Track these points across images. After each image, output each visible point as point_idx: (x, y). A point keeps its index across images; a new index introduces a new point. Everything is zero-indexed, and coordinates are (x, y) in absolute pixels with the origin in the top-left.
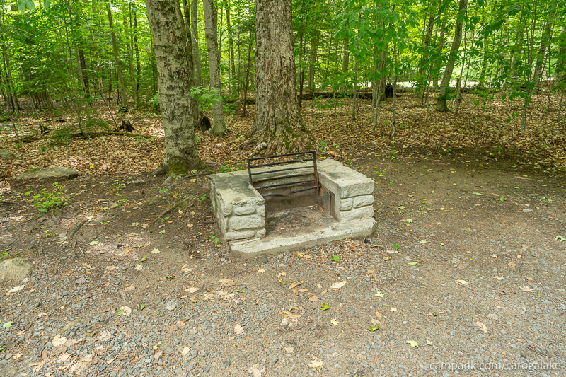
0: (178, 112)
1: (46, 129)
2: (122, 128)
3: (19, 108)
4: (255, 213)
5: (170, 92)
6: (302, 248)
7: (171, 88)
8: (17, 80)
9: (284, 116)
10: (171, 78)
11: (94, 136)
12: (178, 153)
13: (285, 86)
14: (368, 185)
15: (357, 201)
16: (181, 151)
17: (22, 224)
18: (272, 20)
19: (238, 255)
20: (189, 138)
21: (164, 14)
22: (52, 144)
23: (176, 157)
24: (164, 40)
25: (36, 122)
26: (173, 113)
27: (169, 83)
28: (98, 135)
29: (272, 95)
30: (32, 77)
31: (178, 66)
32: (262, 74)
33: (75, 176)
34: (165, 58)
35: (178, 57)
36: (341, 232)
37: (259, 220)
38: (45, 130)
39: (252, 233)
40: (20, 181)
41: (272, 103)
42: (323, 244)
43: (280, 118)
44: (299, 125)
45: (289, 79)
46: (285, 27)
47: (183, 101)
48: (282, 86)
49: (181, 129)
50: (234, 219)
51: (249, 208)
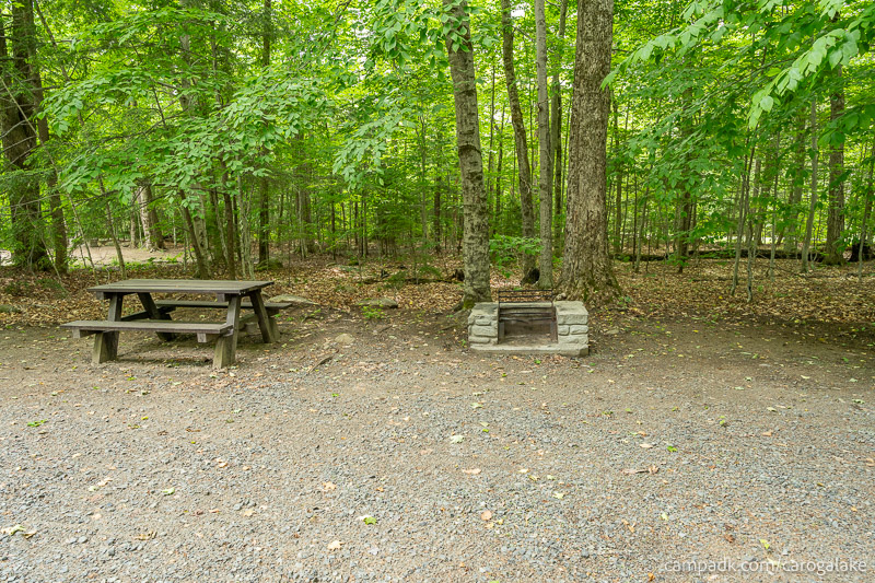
0: (475, 258)
1: (386, 273)
2: (454, 276)
3: (367, 254)
4: (490, 325)
5: (471, 241)
6: (519, 354)
7: (472, 238)
8: (372, 221)
9: (587, 268)
10: (473, 230)
11: (424, 281)
12: (472, 292)
13: (592, 239)
14: (582, 317)
15: (573, 329)
16: (475, 290)
17: (354, 324)
18: (581, 177)
19: (473, 352)
20: (482, 280)
21: (472, 182)
22: (388, 287)
23: (470, 295)
24: (471, 200)
25: (378, 267)
26: (471, 258)
27: (471, 234)
28: (429, 282)
29: (578, 248)
30: (384, 221)
31: (480, 220)
32: (570, 227)
33: (396, 307)
34: (470, 214)
35: (480, 214)
36: (554, 348)
37: (492, 331)
38: (384, 274)
39: (487, 339)
40: (357, 306)
41: (577, 255)
42: (536, 354)
43: (583, 270)
44: (604, 279)
45: (597, 232)
46: (594, 184)
47: (481, 249)
48: (588, 239)
49: (477, 272)
50: (475, 327)
51: (486, 321)
